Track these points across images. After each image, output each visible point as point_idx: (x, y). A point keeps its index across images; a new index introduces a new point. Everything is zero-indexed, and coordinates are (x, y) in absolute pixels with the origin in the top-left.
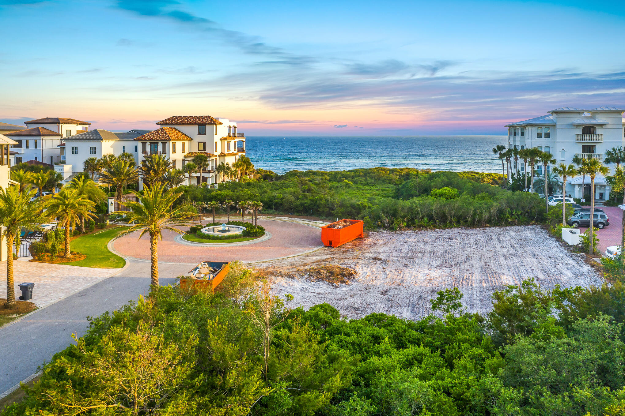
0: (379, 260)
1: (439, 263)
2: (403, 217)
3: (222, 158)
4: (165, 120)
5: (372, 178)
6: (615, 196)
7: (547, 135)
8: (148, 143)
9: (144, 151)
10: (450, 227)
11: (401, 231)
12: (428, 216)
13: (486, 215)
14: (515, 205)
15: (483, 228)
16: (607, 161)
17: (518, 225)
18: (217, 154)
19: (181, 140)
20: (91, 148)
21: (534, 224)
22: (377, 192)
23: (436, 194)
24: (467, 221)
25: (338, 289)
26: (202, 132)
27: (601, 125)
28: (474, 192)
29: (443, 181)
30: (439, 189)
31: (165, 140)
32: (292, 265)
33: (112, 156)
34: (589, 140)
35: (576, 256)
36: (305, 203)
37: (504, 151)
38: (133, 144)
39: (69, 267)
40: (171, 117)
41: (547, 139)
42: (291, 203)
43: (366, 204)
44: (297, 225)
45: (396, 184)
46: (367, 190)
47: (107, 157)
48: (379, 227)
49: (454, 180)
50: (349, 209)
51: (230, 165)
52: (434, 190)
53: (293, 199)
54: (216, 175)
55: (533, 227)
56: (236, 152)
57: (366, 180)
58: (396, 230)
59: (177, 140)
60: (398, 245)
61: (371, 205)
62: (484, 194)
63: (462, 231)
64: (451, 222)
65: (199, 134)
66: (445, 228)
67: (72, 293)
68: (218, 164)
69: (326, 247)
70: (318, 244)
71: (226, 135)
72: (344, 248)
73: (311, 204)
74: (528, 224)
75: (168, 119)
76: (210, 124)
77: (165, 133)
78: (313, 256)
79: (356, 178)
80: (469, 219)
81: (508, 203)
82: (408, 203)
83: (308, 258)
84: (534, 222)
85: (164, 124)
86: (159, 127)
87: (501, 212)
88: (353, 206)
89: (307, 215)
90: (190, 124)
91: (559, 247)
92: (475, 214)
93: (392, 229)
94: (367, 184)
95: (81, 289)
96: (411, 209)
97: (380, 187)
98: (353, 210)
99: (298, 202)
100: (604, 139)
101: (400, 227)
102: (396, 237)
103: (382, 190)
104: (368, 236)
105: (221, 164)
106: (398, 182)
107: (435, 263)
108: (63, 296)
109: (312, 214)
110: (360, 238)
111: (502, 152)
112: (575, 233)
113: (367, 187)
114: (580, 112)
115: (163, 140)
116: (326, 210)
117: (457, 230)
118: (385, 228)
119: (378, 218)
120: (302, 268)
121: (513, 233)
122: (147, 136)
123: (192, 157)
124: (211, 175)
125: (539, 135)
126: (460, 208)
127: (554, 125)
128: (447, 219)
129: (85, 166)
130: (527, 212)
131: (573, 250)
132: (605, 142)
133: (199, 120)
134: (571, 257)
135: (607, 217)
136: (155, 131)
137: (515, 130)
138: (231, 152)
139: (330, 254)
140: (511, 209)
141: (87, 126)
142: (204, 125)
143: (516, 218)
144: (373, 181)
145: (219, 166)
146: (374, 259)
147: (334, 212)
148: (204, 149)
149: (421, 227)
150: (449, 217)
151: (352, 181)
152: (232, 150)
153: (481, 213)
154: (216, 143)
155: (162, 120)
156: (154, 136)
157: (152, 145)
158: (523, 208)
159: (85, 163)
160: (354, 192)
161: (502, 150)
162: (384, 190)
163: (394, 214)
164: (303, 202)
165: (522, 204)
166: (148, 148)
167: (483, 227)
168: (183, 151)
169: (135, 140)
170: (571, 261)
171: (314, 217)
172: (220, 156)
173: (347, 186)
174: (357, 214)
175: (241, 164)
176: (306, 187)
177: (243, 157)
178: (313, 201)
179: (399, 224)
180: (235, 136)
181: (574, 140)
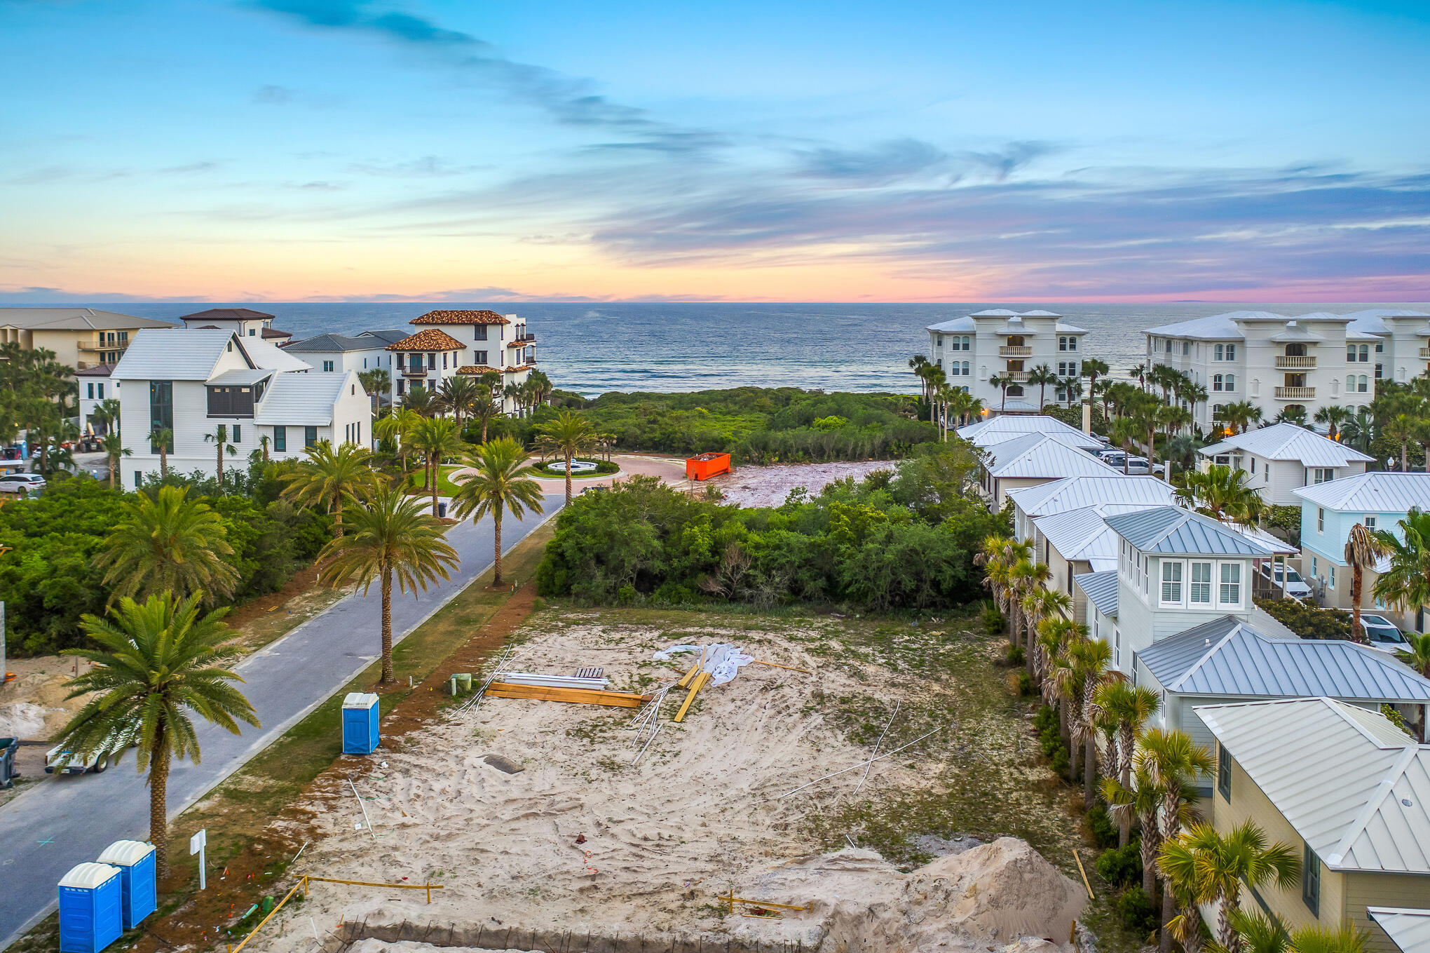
0: (748, 488)
2: (775, 451)
3: (510, 375)
4: (422, 317)
5: (735, 404)
7: (967, 346)
8: (406, 355)
9: (401, 365)
10: (828, 462)
11: (772, 465)
12: (803, 449)
13: (868, 448)
14: (903, 437)
15: (864, 462)
18: (503, 369)
19: (453, 349)
20: (325, 364)
22: (744, 424)
23: (819, 426)
24: (848, 456)
26: (481, 334)
27: (1031, 335)
28: (866, 422)
29: (829, 409)
30: (823, 418)
31: (434, 350)
36: (655, 437)
38: (383, 354)
41: (965, 352)
42: (636, 437)
43: (731, 437)
44: (649, 463)
45: (770, 413)
46: (729, 421)
48: (748, 462)
49: (845, 406)
50: (711, 444)
52: (817, 419)
53: (638, 432)
54: (502, 402)
56: (525, 364)
57: (726, 407)
58: (766, 465)
59: (450, 349)
60: (768, 477)
61: (736, 438)
62: (875, 423)
63: (840, 466)
64: (829, 457)
65: (477, 338)
68: (506, 383)
69: (691, 479)
70: (684, 477)
71: (513, 340)
72: (711, 479)
73: (662, 439)
75: (427, 315)
76: (495, 324)
77: (430, 338)
79: (712, 404)
80: (849, 452)
81: (894, 434)
82: (780, 435)
85: (421, 324)
87: (886, 444)
88: (716, 441)
90: (463, 324)
92: (856, 445)
93: (762, 464)
94: (729, 413)
96: (784, 442)
97: (747, 417)
98: (716, 445)
99: (645, 436)
100: (1034, 353)
101: (771, 462)
102: (765, 471)
103: (751, 421)
104: (736, 471)
105: (510, 384)
106: (772, 410)
109: (665, 451)
110: (726, 472)
111: (921, 365)
113: (729, 417)
114: (1003, 318)
115: (431, 350)
116: (682, 445)
117: (835, 464)
118: (754, 463)
119: (746, 452)
122: (404, 344)
123: (468, 373)
124: (496, 401)
125: (956, 347)
126: (840, 440)
127: (974, 334)
128: (824, 453)
132: (1034, 357)
133: (475, 316)
138: (520, 365)
140: (899, 441)
141: (269, 321)
142: (484, 324)
143: (904, 451)
144: (737, 408)
145: (508, 386)
146: (742, 488)
147: (692, 447)
148: (485, 361)
149: (795, 462)
150: (827, 451)
151: (706, 408)
152: (523, 364)
153: (863, 445)
154: (501, 351)
156: (414, 343)
157: (414, 357)
158: (911, 440)
160: (712, 424)
161: (922, 362)
162: (753, 421)
163: (765, 447)
164: (651, 436)
166: (407, 362)
167: (866, 460)
168: (455, 366)
169: (387, 347)
171: (666, 454)
172: (507, 372)
173: (702, 416)
174: (721, 449)
175: (537, 384)
176: (652, 418)
177: (535, 372)
178: (664, 434)
179: (770, 459)
180: (523, 340)
181: (998, 354)
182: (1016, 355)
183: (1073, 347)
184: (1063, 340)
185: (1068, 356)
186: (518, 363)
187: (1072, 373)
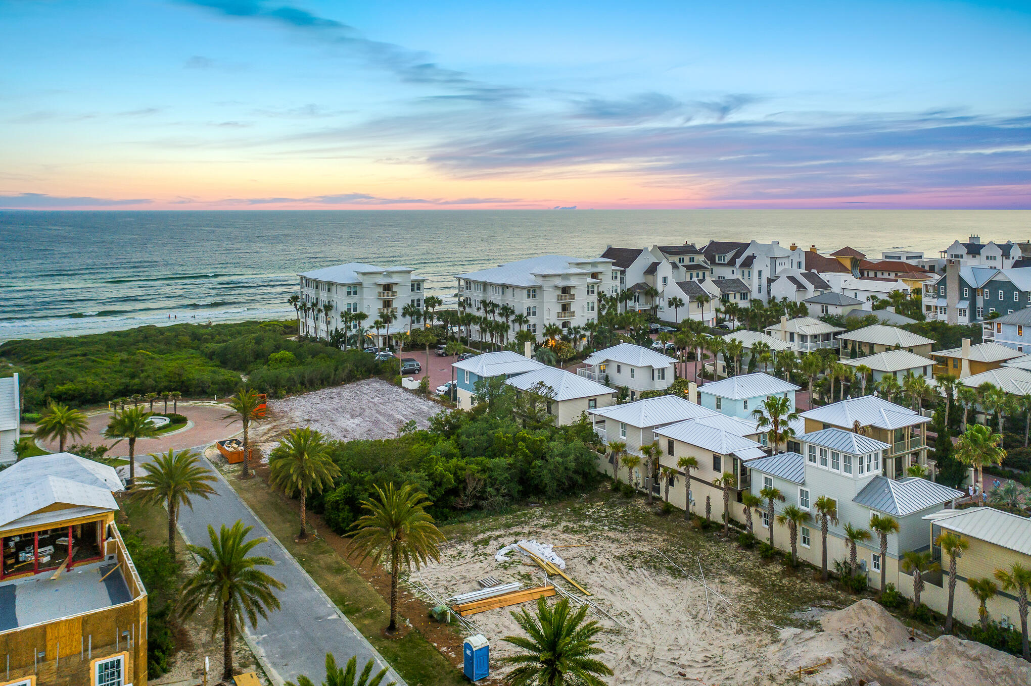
1: (348, 415)
2: (284, 386)
7: (355, 293)
10: (319, 389)
11: (285, 398)
13: (343, 375)
15: (342, 386)
16: (404, 315)
17: (364, 379)
21: (373, 377)
23: (277, 360)
24: (329, 382)
27: (397, 284)
30: (276, 353)
34: (387, 297)
35: (422, 397)
41: (355, 298)
52: (272, 355)
55: (375, 379)
58: (282, 398)
64: (317, 385)
66: (316, 390)
84: (373, 375)
91: (407, 392)
92: (335, 375)
93: (278, 398)
96: (290, 379)
100: (399, 294)
101: (283, 395)
112: (413, 380)
114: (380, 273)
116: (199, 389)
125: (349, 293)
126: (324, 373)
127: (361, 284)
128: (313, 382)
130: (368, 368)
131: (417, 392)
132: (399, 298)
134: (418, 397)
135: (420, 364)
137: (318, 284)
140: (358, 368)
143: (361, 375)
153: (339, 374)
161: (296, 301)
167: (341, 384)
170: (419, 400)
181: (377, 297)
183: (418, 289)
184: (413, 285)
185: (416, 295)
187: (419, 305)
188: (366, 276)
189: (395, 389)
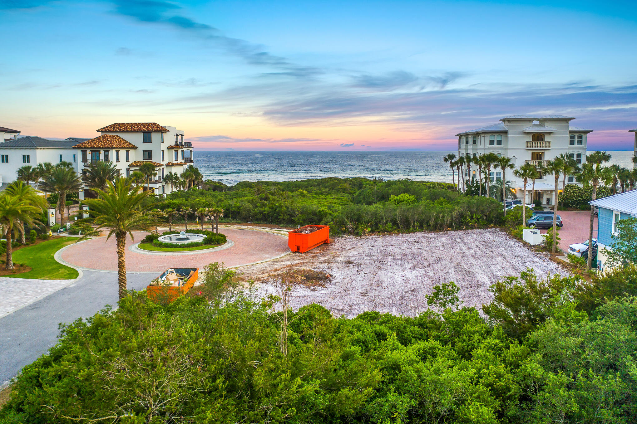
0: (351, 263)
1: (411, 265)
2: (368, 222)
3: (169, 168)
4: (107, 127)
5: (326, 187)
6: (562, 201)
7: (500, 143)
8: (88, 152)
9: (84, 160)
10: (414, 231)
11: (366, 236)
12: (391, 221)
13: (448, 219)
14: (475, 209)
15: (446, 232)
17: (478, 228)
18: (164, 163)
19: (125, 148)
20: (24, 156)
21: (493, 227)
22: (334, 201)
23: (395, 201)
24: (430, 225)
25: (316, 292)
26: (147, 140)
27: (550, 133)
29: (400, 188)
30: (397, 196)
31: (107, 148)
32: (263, 271)
33: (49, 164)
35: (541, 254)
36: (264, 211)
37: (455, 160)
38: (71, 152)
39: (13, 279)
40: (113, 123)
41: (499, 146)
42: (249, 210)
43: (327, 211)
44: (258, 233)
45: (350, 194)
46: (323, 199)
47: (43, 165)
48: (344, 232)
49: (411, 187)
50: (311, 216)
51: (179, 175)
52: (392, 197)
53: (251, 206)
54: (163, 186)
55: (493, 229)
56: (183, 162)
57: (320, 189)
58: (361, 236)
59: (121, 148)
60: (367, 249)
61: (331, 212)
63: (426, 235)
64: (414, 227)
65: (145, 142)
66: (409, 232)
67: (22, 306)
68: (165, 174)
69: (293, 252)
70: (285, 250)
71: (173, 144)
72: (312, 253)
73: (270, 212)
74: (488, 228)
75: (110, 126)
76: (157, 131)
77: (108, 141)
78: (282, 261)
79: (310, 188)
80: (432, 223)
81: (468, 207)
82: (372, 208)
83: (277, 263)
84: (492, 225)
85: (105, 131)
86: (100, 134)
87: (462, 215)
88: (314, 213)
89: (267, 223)
90: (135, 131)
91: (522, 247)
92: (437, 218)
93: (357, 234)
94: (322, 193)
95: (31, 301)
96: (375, 214)
97: (335, 196)
98: (315, 217)
99: (257, 210)
100: (552, 146)
101: (364, 232)
102: (361, 242)
103: (338, 199)
104: (334, 242)
105: (169, 174)
106: (352, 192)
107: (408, 265)
108: (11, 310)
109: (272, 222)
110: (326, 243)
111: (453, 161)
112: (536, 233)
113: (322, 196)
114: (530, 120)
115: (105, 148)
116: (287, 217)
117: (420, 234)
118: (349, 233)
119: (342, 223)
120: (274, 273)
121: (475, 236)
122: (88, 144)
123: (137, 166)
124: (158, 185)
125: (492, 143)
126: (422, 213)
127: (506, 133)
128: (410, 223)
129: (19, 175)
130: (486, 216)
131: (536, 249)
132: (553, 149)
133: (144, 127)
134: (536, 255)
135: (561, 219)
136: (96, 138)
137: (467, 138)
138: (178, 162)
139: (299, 259)
140: (471, 213)
141: (16, 134)
142: (150, 132)
143: (476, 222)
145: (167, 176)
146: (345, 262)
147: (295, 219)
148: (150, 157)
149: (385, 232)
150: (412, 222)
151: (306, 191)
152: (180, 160)
153: (443, 217)
154: (163, 151)
155: (102, 127)
156: (95, 144)
157: (94, 153)
158: (482, 212)
159: (18, 172)
160: (310, 201)
161: (453, 159)
162: (340, 199)
163: (358, 219)
164: (262, 209)
165: (481, 208)
166: (89, 157)
167: (446, 230)
168: (128, 160)
169: (74, 148)
170: (536, 260)
171: (274, 225)
172: (167, 165)
173: (303, 195)
174: (320, 220)
175: (190, 174)
176: (264, 195)
177: (191, 167)
178: (272, 208)
179: (363, 230)
180: (182, 145)
181: (524, 147)
182: (538, 147)
183: (580, 142)
184: (572, 138)
185: (575, 150)
186: (176, 159)
187: (579, 161)
188: (513, 123)
189: (512, 242)
